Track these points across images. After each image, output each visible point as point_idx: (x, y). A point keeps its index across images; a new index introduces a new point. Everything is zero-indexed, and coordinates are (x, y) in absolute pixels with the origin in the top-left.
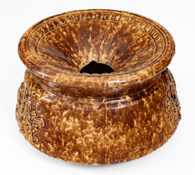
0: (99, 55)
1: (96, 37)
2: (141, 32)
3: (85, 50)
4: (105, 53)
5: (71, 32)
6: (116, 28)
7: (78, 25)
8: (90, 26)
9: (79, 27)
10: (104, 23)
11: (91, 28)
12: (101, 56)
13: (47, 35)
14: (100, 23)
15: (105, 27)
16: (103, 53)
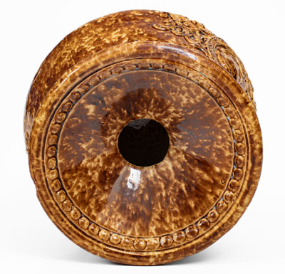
0: (158, 173)
1: (178, 196)
2: (113, 227)
3: (179, 166)
4: (153, 179)
5: (213, 179)
6: (157, 223)
7: (212, 197)
8: (196, 208)
9: (208, 196)
10: (179, 224)
11: (192, 204)
12: (155, 172)
13: (231, 143)
14: (185, 220)
15: (174, 218)
16: (155, 177)
